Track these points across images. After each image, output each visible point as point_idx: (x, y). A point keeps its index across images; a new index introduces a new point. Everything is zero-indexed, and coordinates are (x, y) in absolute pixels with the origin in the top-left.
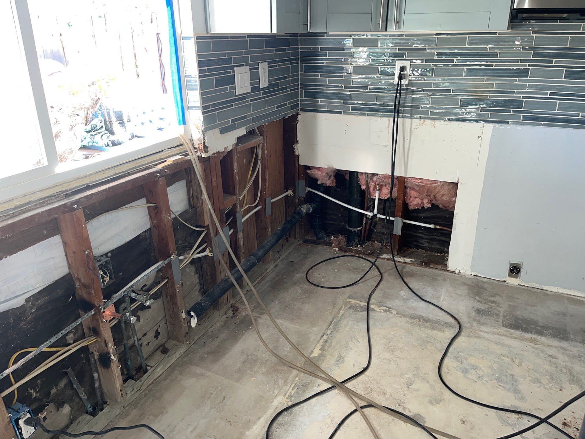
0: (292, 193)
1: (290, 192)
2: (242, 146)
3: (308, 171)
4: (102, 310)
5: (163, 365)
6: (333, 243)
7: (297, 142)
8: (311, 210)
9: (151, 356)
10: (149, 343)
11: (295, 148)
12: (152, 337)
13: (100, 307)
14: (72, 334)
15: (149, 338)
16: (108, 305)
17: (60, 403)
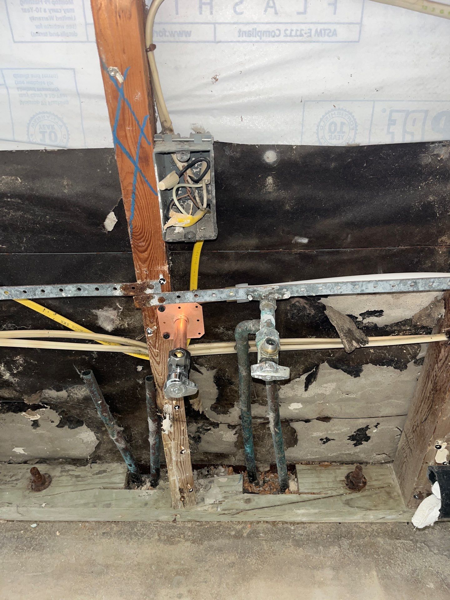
4: (155, 302)
5: (316, 511)
9: (323, 466)
10: (328, 440)
12: (342, 433)
13: (148, 291)
14: (115, 312)
15: (333, 431)
16: (179, 297)
17: (72, 419)
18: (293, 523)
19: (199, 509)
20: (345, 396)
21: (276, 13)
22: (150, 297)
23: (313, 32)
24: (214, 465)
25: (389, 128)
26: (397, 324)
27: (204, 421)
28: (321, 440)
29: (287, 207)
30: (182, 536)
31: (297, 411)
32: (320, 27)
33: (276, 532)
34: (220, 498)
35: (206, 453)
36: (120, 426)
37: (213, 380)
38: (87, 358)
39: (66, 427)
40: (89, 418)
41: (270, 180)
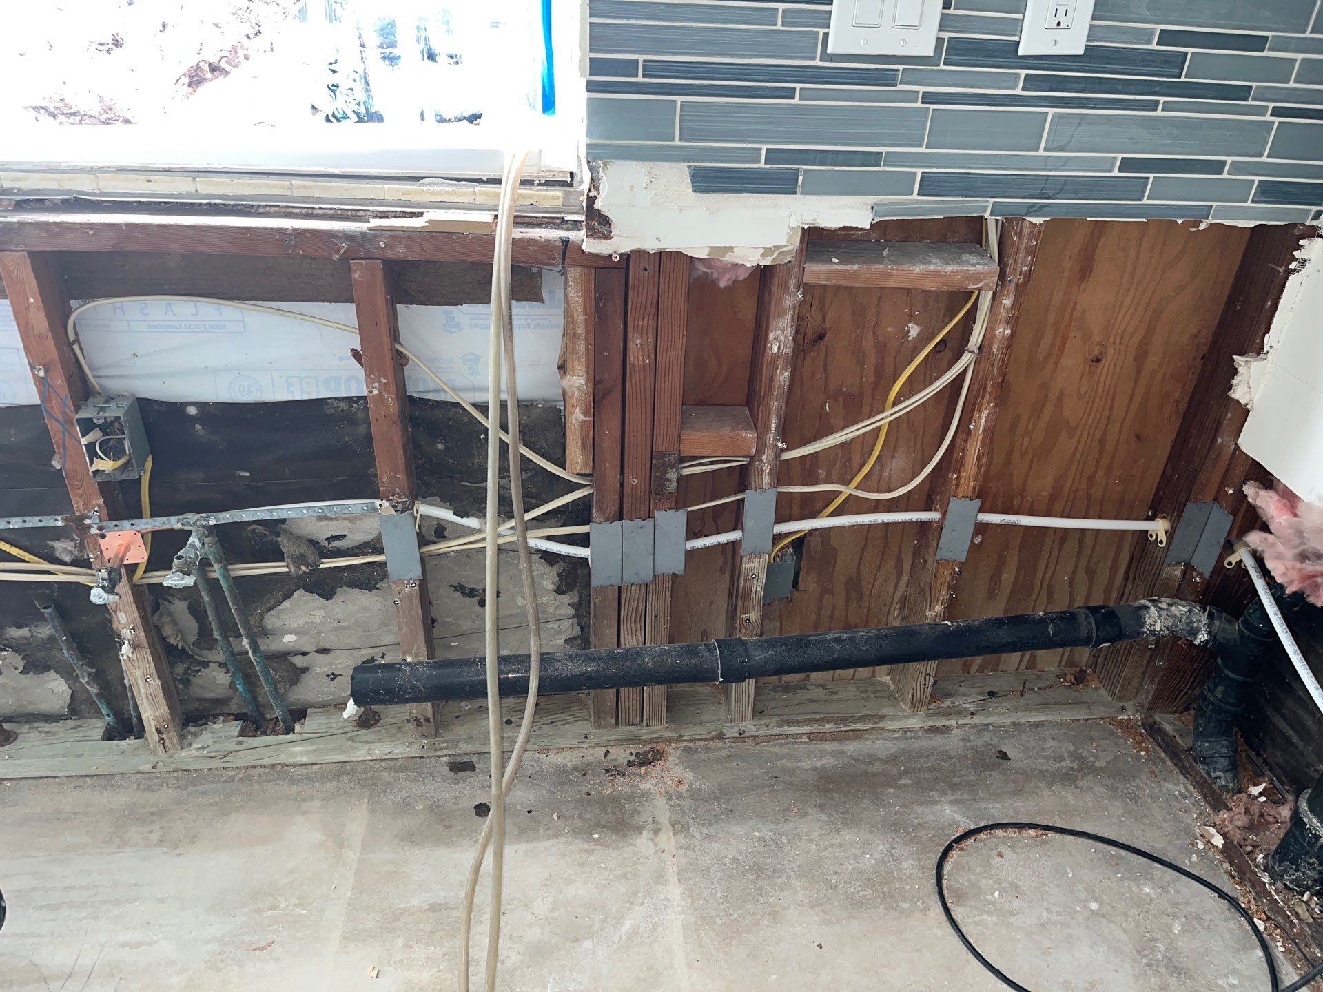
0: (1162, 537)
1: (1158, 528)
2: (840, 267)
3: (1249, 490)
4: (94, 531)
6: (1229, 809)
7: (1259, 350)
8: (1202, 637)
10: (335, 676)
11: (1240, 370)
12: (348, 666)
13: (87, 522)
14: (72, 544)
15: (338, 664)
16: (116, 526)
17: (37, 664)
18: (295, 765)
19: (183, 754)
20: (336, 624)
21: (175, 315)
22: (90, 526)
23: (208, 327)
24: (212, 715)
25: (289, 389)
26: (357, 547)
27: (191, 660)
28: (328, 676)
29: (221, 447)
30: (164, 784)
31: (292, 644)
32: (211, 323)
33: (272, 775)
34: (210, 742)
35: (200, 700)
36: (92, 668)
37: (187, 611)
38: (48, 592)
39: (31, 673)
40: (57, 662)
41: (198, 427)
